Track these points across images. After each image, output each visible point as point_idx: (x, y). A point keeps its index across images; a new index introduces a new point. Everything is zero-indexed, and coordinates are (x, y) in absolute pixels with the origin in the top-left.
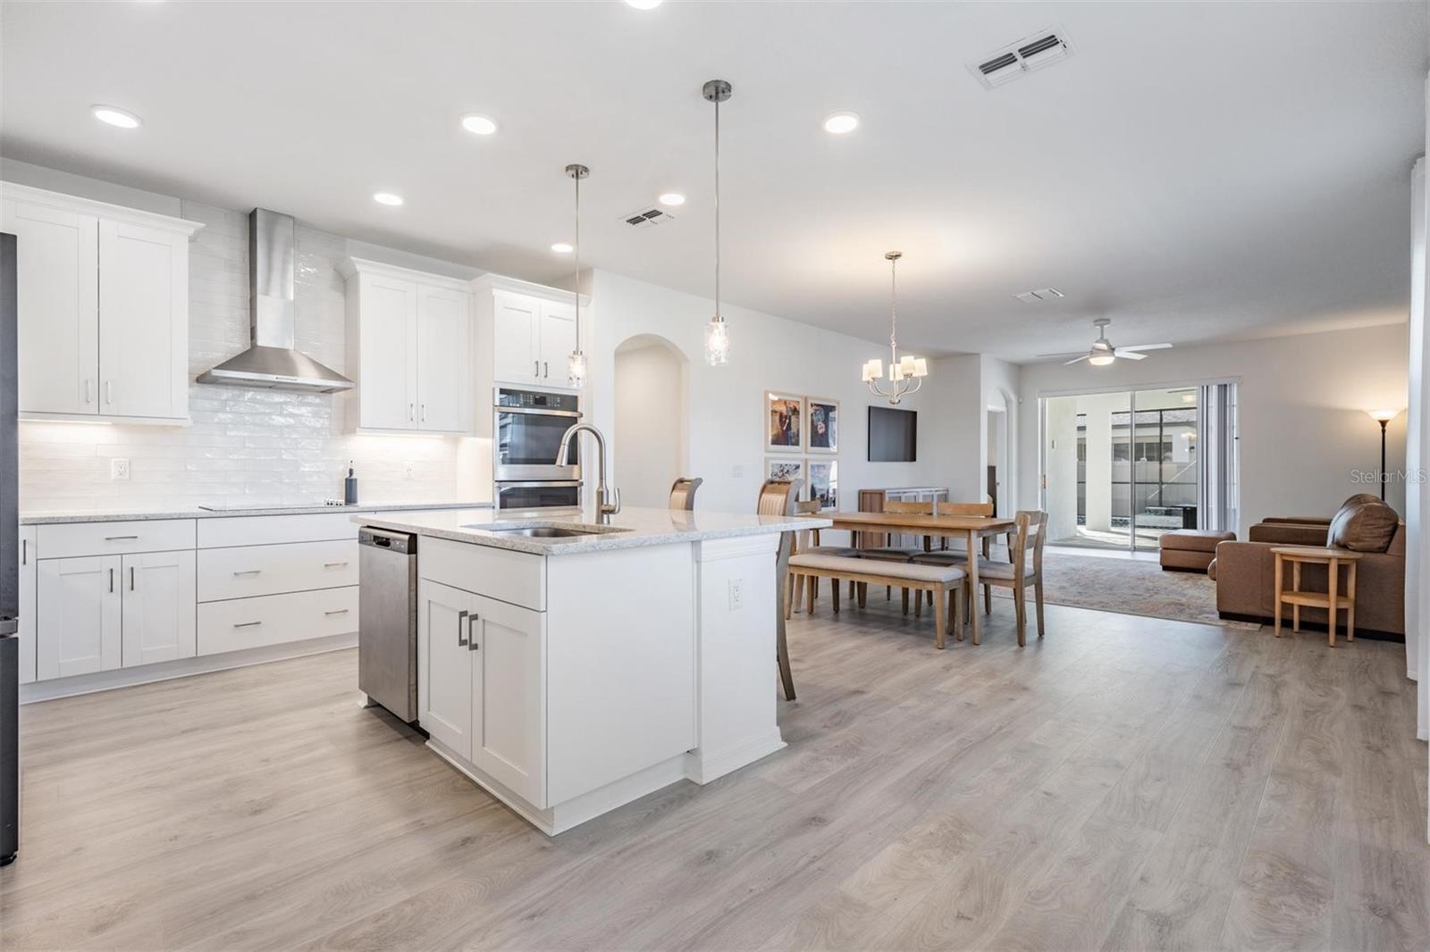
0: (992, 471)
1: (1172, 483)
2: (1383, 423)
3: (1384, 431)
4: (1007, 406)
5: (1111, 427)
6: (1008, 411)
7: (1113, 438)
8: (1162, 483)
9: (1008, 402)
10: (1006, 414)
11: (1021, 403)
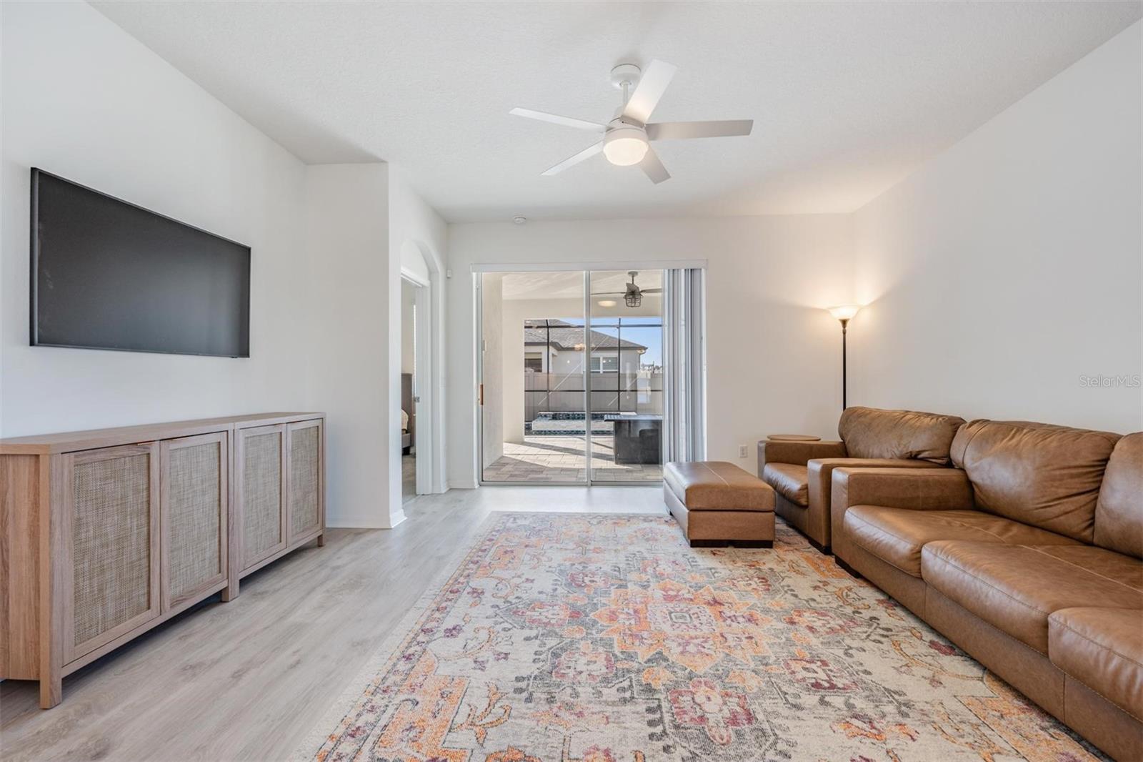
0: (407, 379)
1: (556, 391)
2: (844, 322)
3: (844, 333)
4: (430, 278)
5: (524, 344)
6: (432, 285)
7: (526, 353)
8: (550, 391)
9: (431, 273)
10: (429, 290)
11: (448, 278)
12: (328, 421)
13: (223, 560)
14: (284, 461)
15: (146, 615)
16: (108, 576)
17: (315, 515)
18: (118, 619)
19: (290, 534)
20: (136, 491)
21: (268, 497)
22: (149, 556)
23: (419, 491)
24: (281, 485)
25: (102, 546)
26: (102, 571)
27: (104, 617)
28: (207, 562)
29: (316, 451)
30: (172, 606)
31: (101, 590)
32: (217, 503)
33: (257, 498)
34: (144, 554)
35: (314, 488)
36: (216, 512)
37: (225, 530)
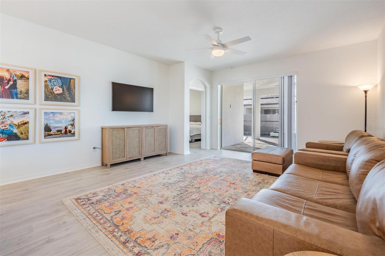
2: (366, 92)
3: (366, 97)
4: (205, 89)
5: (260, 105)
7: (261, 108)
9: (205, 87)
10: (205, 92)
11: (212, 88)
12: (168, 127)
13: (140, 153)
14: (155, 135)
15: (124, 159)
16: (117, 150)
17: (165, 148)
18: (119, 158)
19: (157, 151)
20: (122, 136)
21: (151, 142)
22: (125, 148)
23: (202, 148)
24: (154, 140)
25: (116, 145)
26: (116, 149)
27: (117, 157)
28: (136, 152)
29: (165, 133)
30: (129, 159)
31: (116, 152)
32: (139, 141)
33: (148, 142)
34: (124, 148)
35: (164, 142)
36: (138, 143)
37: (141, 146)
